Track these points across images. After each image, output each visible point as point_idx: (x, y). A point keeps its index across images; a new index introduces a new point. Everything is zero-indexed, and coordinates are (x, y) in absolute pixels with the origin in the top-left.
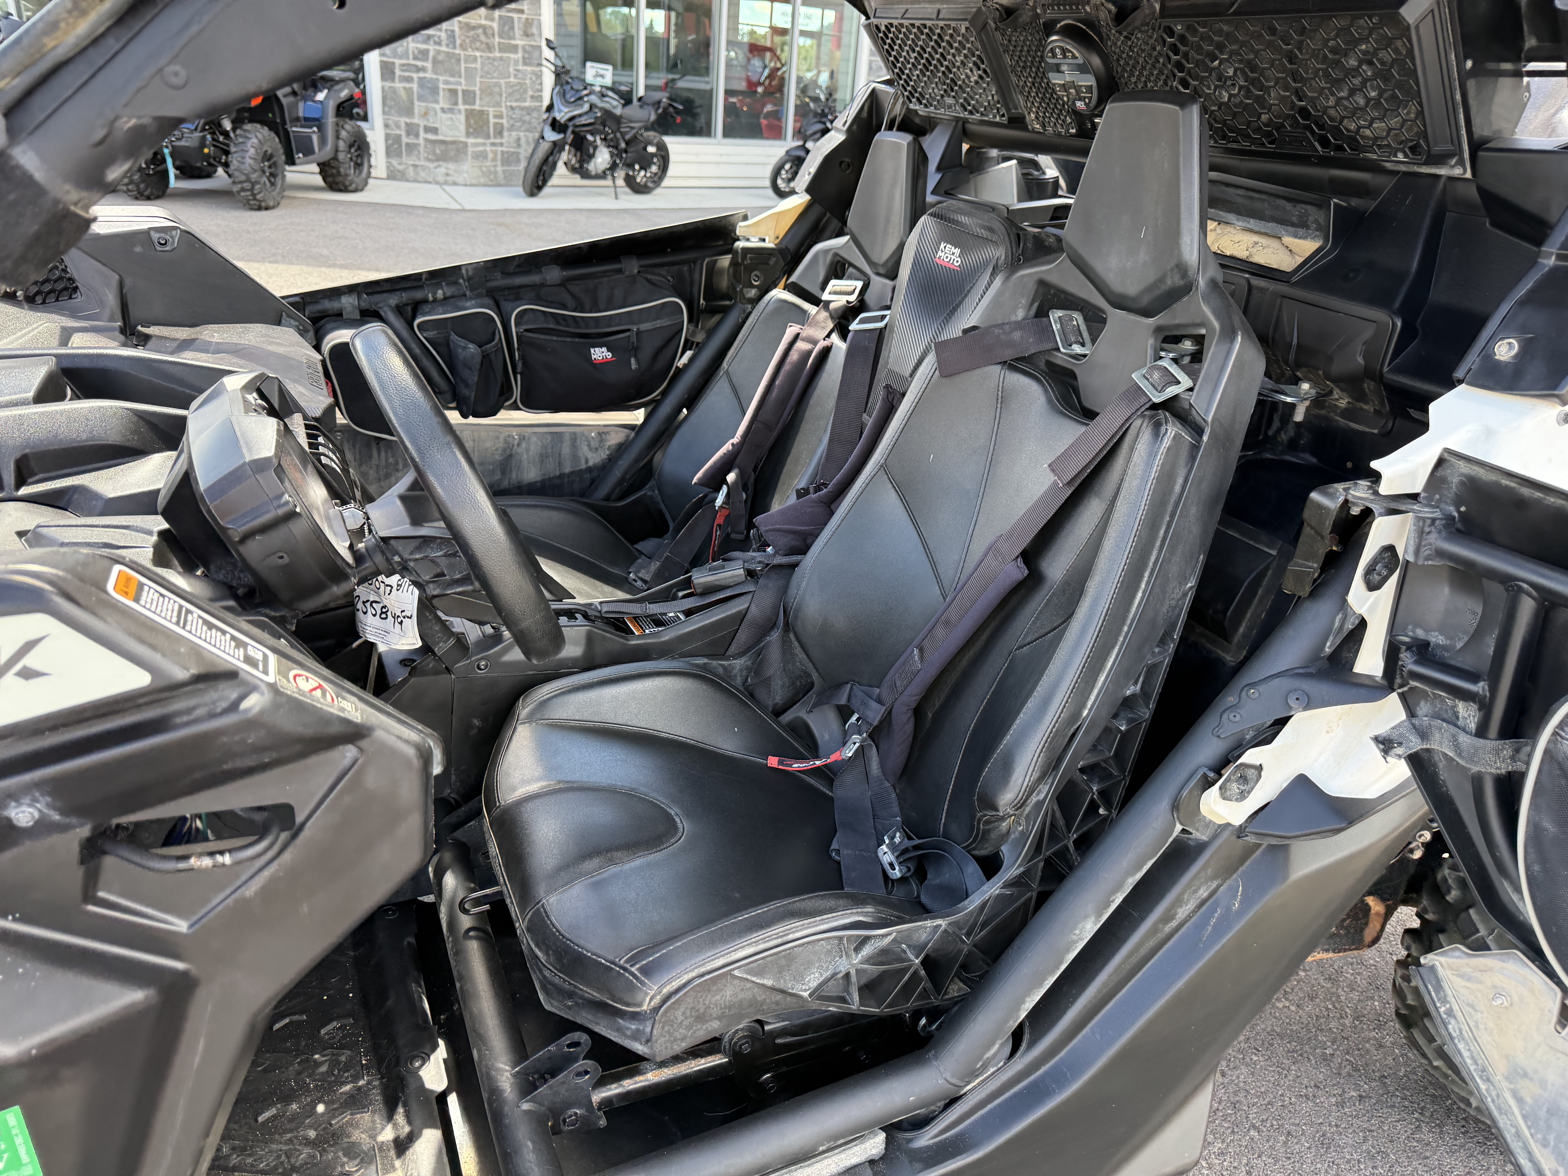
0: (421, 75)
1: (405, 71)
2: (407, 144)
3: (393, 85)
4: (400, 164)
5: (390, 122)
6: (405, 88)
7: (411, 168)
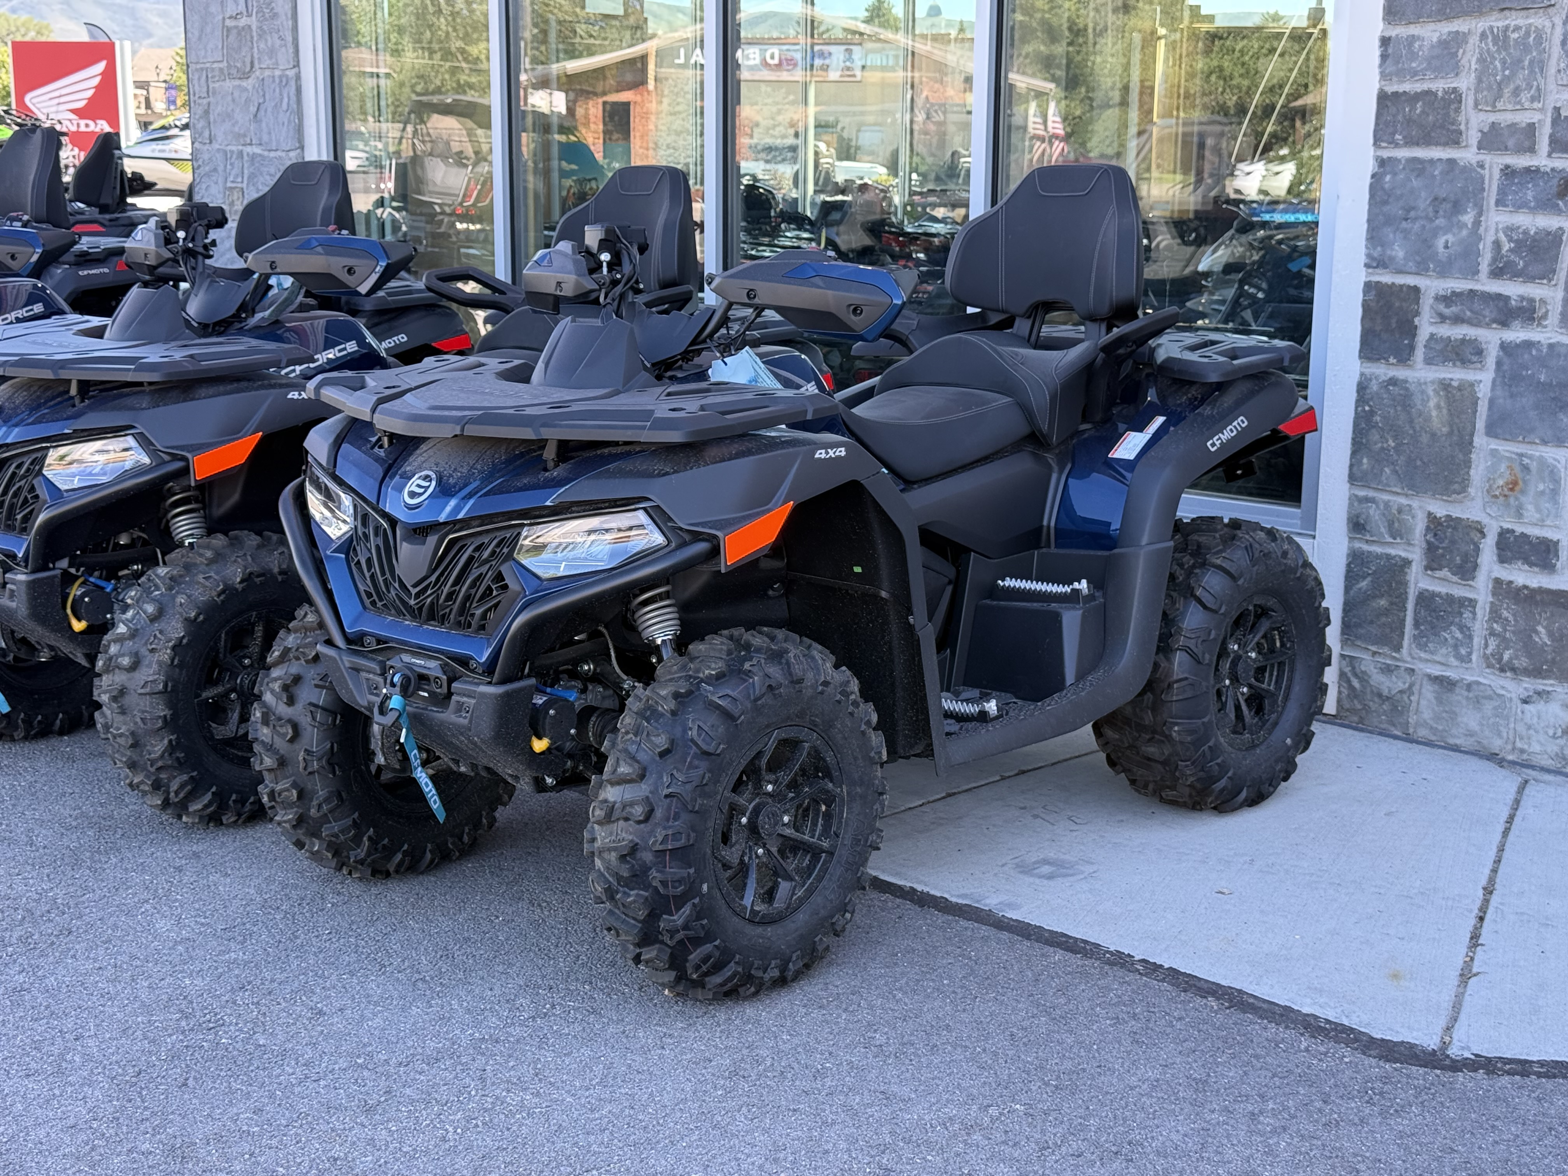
0: (1517, 334)
1: (1458, 320)
2: (1425, 599)
3: (1400, 373)
4: (1388, 670)
5: (1374, 513)
6: (1445, 386)
7: (1428, 691)
